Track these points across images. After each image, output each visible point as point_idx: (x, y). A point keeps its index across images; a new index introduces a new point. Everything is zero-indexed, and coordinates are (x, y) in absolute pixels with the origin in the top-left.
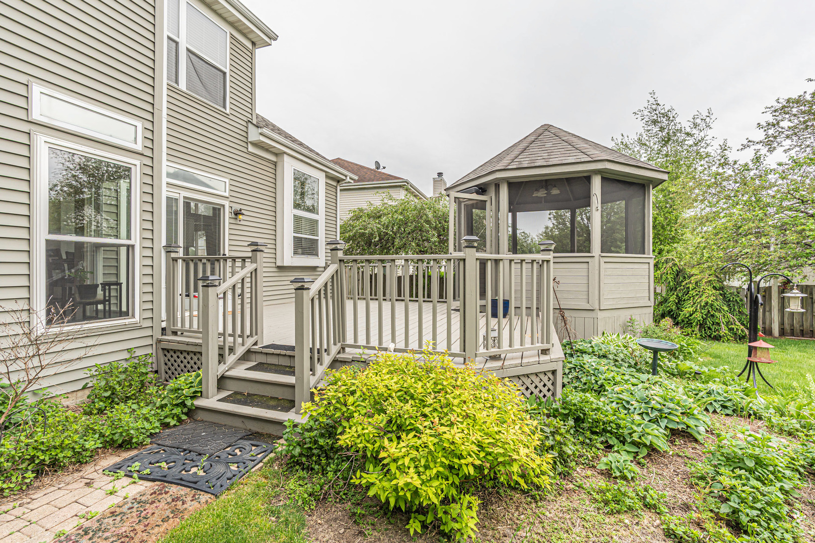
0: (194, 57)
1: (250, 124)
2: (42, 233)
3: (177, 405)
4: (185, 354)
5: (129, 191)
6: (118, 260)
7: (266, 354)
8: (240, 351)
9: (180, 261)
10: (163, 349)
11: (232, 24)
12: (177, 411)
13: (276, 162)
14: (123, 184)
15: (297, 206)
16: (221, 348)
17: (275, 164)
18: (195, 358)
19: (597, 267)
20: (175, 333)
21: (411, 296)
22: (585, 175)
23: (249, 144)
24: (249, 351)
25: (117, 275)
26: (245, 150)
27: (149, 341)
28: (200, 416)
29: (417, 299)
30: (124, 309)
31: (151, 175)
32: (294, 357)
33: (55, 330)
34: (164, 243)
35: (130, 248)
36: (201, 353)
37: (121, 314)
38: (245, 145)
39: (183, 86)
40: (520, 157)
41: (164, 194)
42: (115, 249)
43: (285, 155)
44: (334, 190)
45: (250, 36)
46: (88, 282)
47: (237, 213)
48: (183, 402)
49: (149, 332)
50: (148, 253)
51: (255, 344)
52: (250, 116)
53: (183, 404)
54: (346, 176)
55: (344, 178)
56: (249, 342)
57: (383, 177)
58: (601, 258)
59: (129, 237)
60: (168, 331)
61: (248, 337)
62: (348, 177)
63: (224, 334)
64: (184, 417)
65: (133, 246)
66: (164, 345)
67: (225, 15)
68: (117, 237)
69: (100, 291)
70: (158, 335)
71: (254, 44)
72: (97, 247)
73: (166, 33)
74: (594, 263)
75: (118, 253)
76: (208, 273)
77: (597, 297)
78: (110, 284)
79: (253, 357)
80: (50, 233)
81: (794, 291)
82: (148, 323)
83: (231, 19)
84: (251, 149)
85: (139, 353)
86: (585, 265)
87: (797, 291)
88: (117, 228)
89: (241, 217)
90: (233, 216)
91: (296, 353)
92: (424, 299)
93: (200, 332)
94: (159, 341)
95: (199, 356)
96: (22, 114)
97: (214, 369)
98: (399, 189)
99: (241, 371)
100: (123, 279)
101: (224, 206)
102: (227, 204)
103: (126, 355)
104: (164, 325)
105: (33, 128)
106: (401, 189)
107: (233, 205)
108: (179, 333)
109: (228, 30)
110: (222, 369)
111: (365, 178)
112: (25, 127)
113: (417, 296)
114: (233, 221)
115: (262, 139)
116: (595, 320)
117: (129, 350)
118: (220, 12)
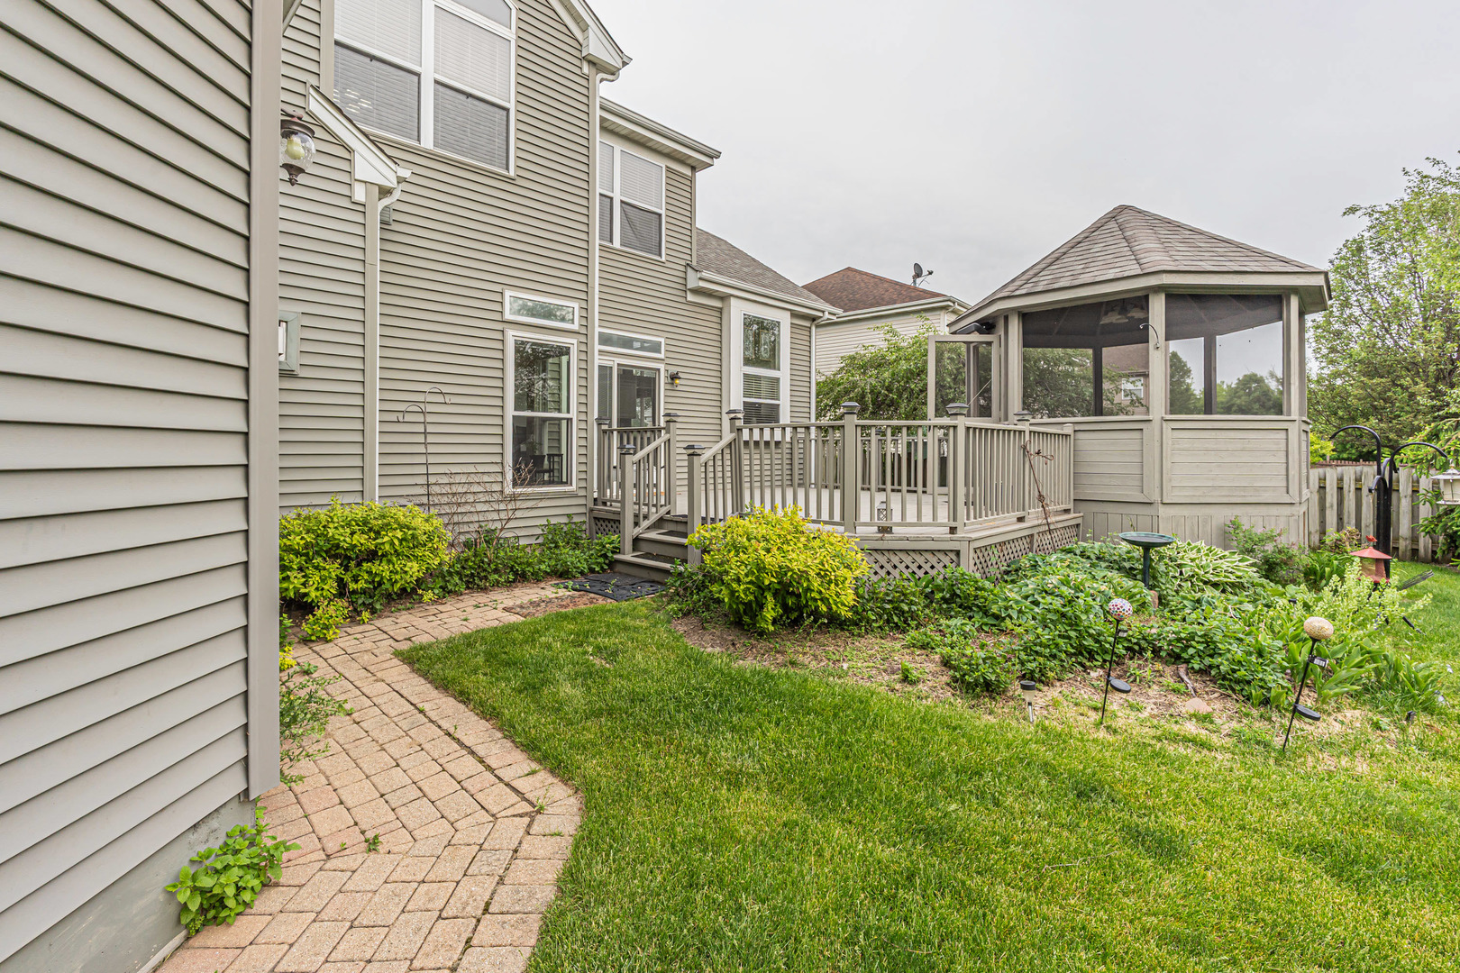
0: (628, 207)
1: (689, 269)
2: (510, 411)
3: (601, 556)
4: (607, 523)
5: (568, 363)
6: (559, 433)
7: (676, 522)
8: (653, 518)
9: (615, 433)
10: (595, 518)
11: (671, 155)
12: (601, 560)
13: (721, 309)
14: (564, 359)
15: (747, 362)
16: (636, 516)
17: (720, 310)
18: (615, 526)
19: (1157, 437)
20: (604, 504)
21: (909, 485)
22: (1140, 294)
23: (688, 292)
24: (661, 520)
25: (559, 448)
26: (683, 300)
27: (583, 510)
28: (619, 568)
29: (884, 487)
30: (564, 480)
31: (586, 353)
32: (686, 523)
33: (519, 490)
34: (596, 416)
35: (569, 420)
36: (619, 521)
37: (561, 483)
38: (683, 294)
39: (617, 244)
40: (1041, 274)
41: (597, 363)
42: (557, 422)
43: (732, 298)
44: (807, 333)
45: (689, 162)
46: (537, 453)
47: (674, 377)
48: (605, 554)
49: (582, 501)
50: (583, 425)
51: (668, 513)
52: (688, 258)
53: (605, 556)
54: (823, 312)
55: (820, 314)
56: (663, 511)
57: (913, 294)
58: (1165, 424)
59: (568, 412)
60: (599, 502)
61: (661, 506)
62: (826, 313)
63: (639, 504)
64: (606, 567)
65: (571, 419)
66: (596, 514)
67: (660, 149)
68: (559, 410)
69: (546, 462)
70: (591, 505)
71: (693, 168)
72: (544, 420)
73: (598, 190)
74: (1152, 431)
75: (559, 426)
76: (625, 442)
77: (1157, 483)
78: (554, 455)
79: (666, 525)
80: (515, 410)
81: (1450, 471)
82: (582, 493)
83: (666, 151)
84: (690, 297)
85: (576, 519)
86: (1136, 435)
87: (1455, 471)
88: (559, 402)
89: (677, 381)
90: (670, 380)
91: (689, 520)
92: (893, 487)
93: (619, 502)
94: (591, 510)
95: (617, 523)
96: (497, 317)
97: (630, 531)
98: (938, 313)
99: (653, 535)
100: (564, 451)
101: (659, 370)
102: (662, 367)
103: (565, 520)
104: (596, 495)
105: (505, 325)
106: (942, 313)
107: (669, 368)
108: (608, 504)
109: (663, 163)
110: (637, 530)
111: (883, 299)
112: (499, 326)
113: (900, 484)
114: (669, 387)
115: (702, 284)
116: (1155, 519)
117: (569, 516)
118: (655, 147)
